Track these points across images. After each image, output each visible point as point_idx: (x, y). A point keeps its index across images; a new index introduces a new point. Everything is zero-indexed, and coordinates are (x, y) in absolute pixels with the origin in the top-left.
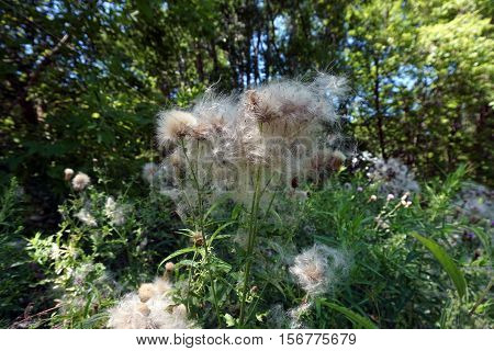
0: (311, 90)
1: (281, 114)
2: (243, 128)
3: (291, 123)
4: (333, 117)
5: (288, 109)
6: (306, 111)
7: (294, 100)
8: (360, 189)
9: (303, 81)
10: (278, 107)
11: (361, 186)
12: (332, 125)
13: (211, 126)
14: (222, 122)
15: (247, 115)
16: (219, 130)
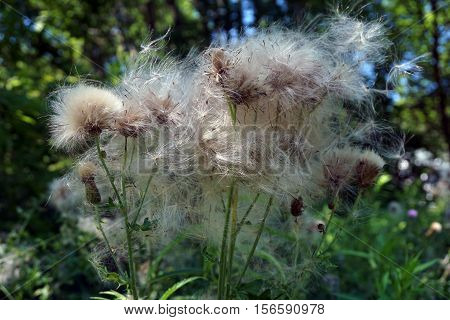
0: (321, 47)
1: (268, 89)
2: (202, 114)
3: (287, 105)
4: (361, 92)
5: (281, 80)
6: (312, 84)
7: (291, 65)
8: (413, 213)
9: (307, 32)
10: (262, 78)
11: (417, 208)
12: (359, 106)
13: (148, 112)
14: (167, 105)
15: (209, 92)
16: (162, 119)
